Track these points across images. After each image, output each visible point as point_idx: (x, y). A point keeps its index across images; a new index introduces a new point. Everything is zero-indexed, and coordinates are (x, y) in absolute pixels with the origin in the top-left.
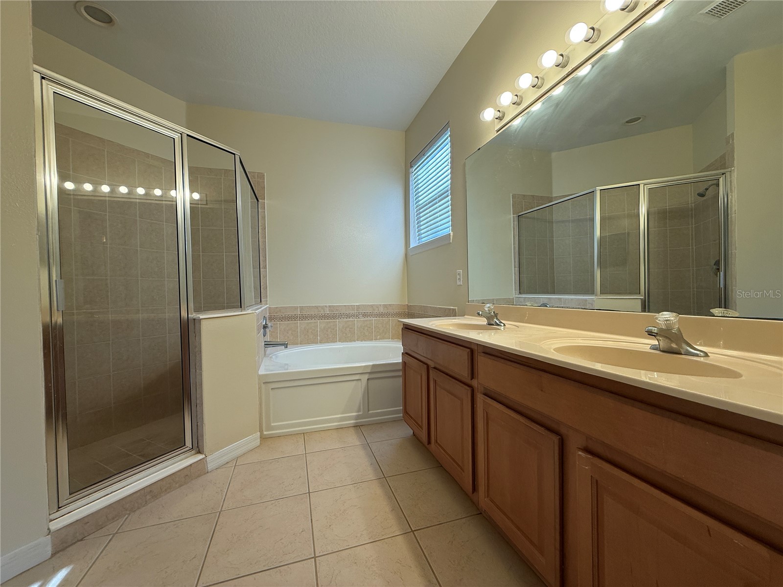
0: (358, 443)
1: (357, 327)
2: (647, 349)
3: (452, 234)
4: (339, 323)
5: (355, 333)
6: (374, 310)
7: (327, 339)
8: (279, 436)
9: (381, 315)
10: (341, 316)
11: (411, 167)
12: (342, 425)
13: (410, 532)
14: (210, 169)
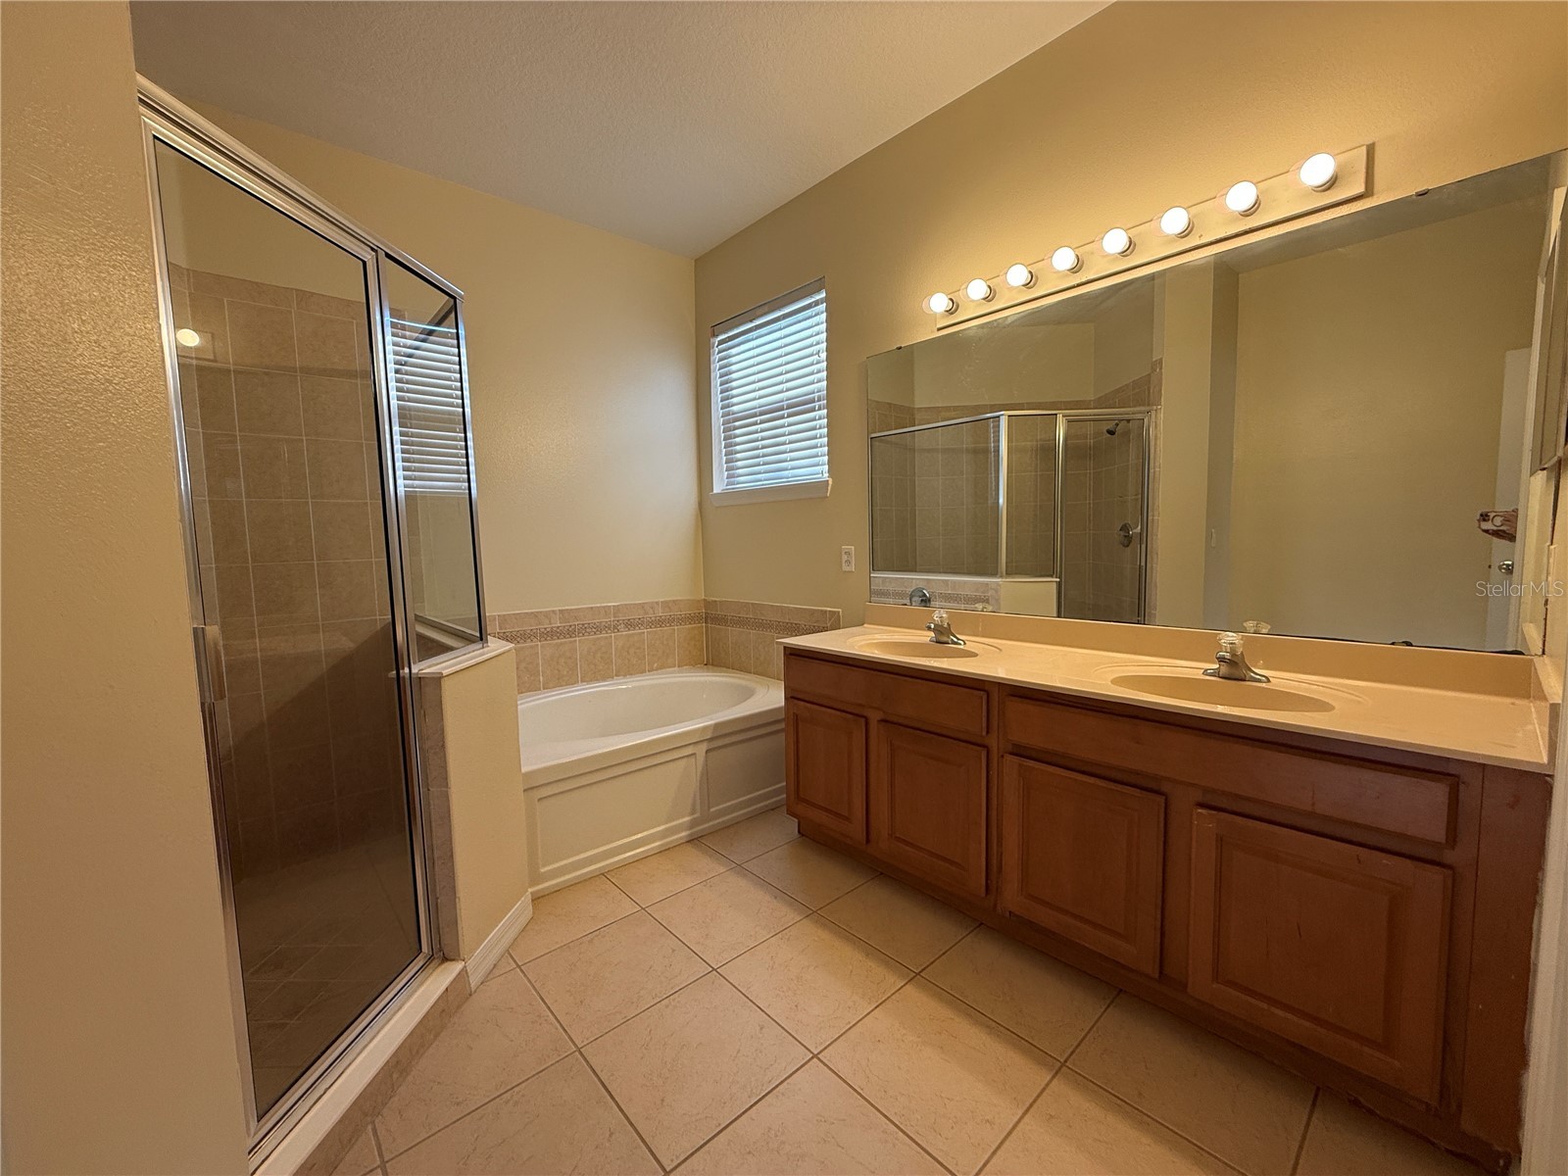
0: (722, 870)
1: (616, 649)
2: (1199, 675)
3: (830, 482)
4: (581, 644)
5: (612, 661)
6: (647, 613)
7: (558, 679)
8: (558, 891)
9: (660, 622)
10: (583, 630)
11: (715, 335)
12: (668, 843)
13: (915, 977)
14: (257, 283)
